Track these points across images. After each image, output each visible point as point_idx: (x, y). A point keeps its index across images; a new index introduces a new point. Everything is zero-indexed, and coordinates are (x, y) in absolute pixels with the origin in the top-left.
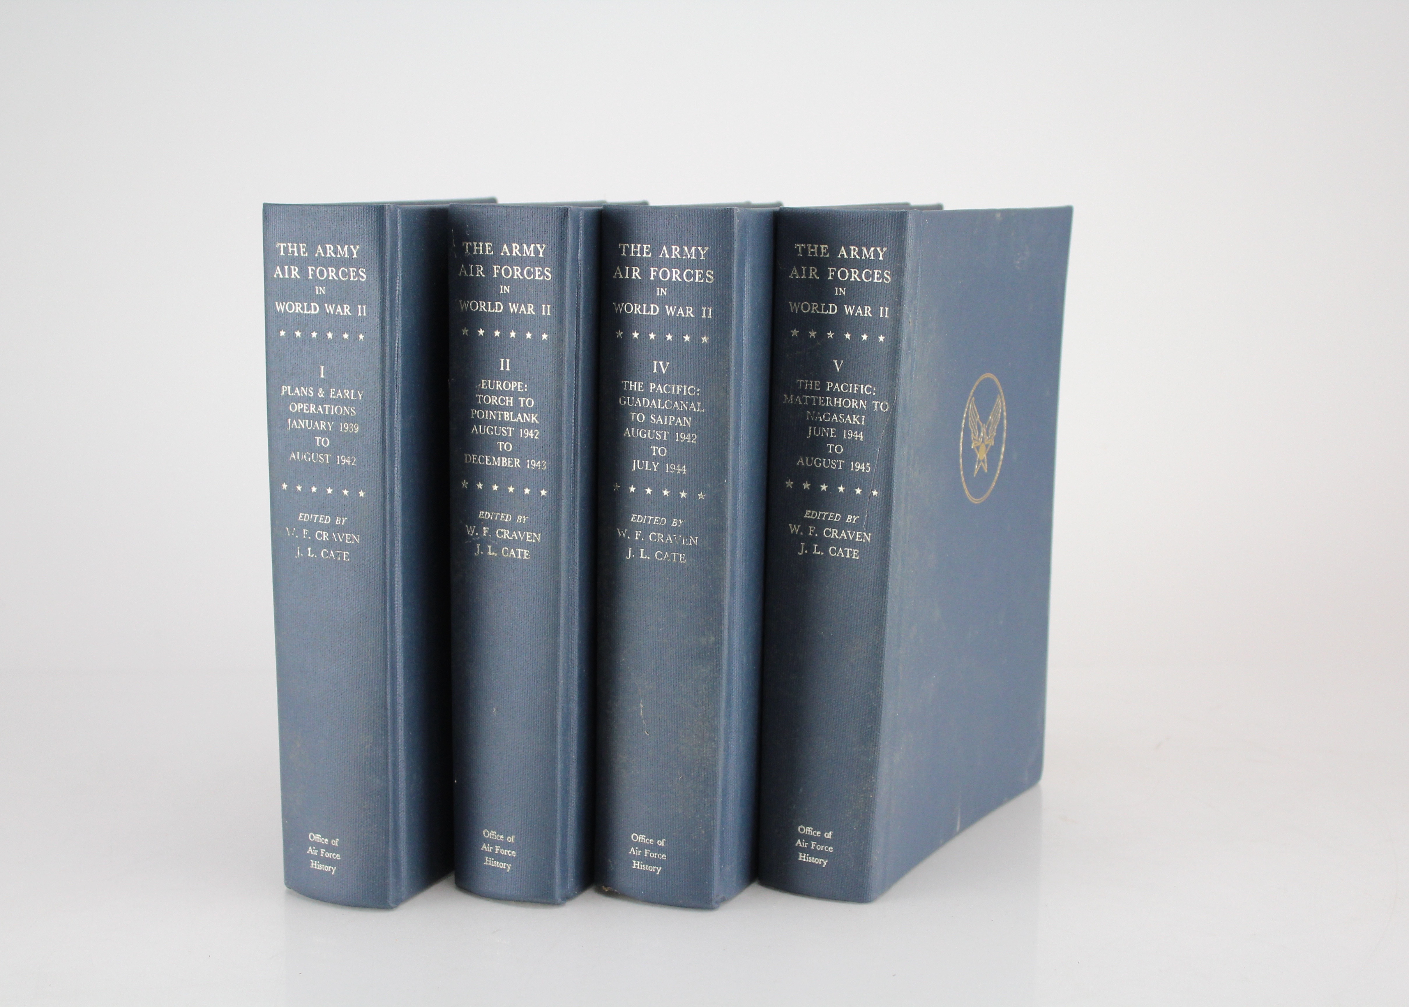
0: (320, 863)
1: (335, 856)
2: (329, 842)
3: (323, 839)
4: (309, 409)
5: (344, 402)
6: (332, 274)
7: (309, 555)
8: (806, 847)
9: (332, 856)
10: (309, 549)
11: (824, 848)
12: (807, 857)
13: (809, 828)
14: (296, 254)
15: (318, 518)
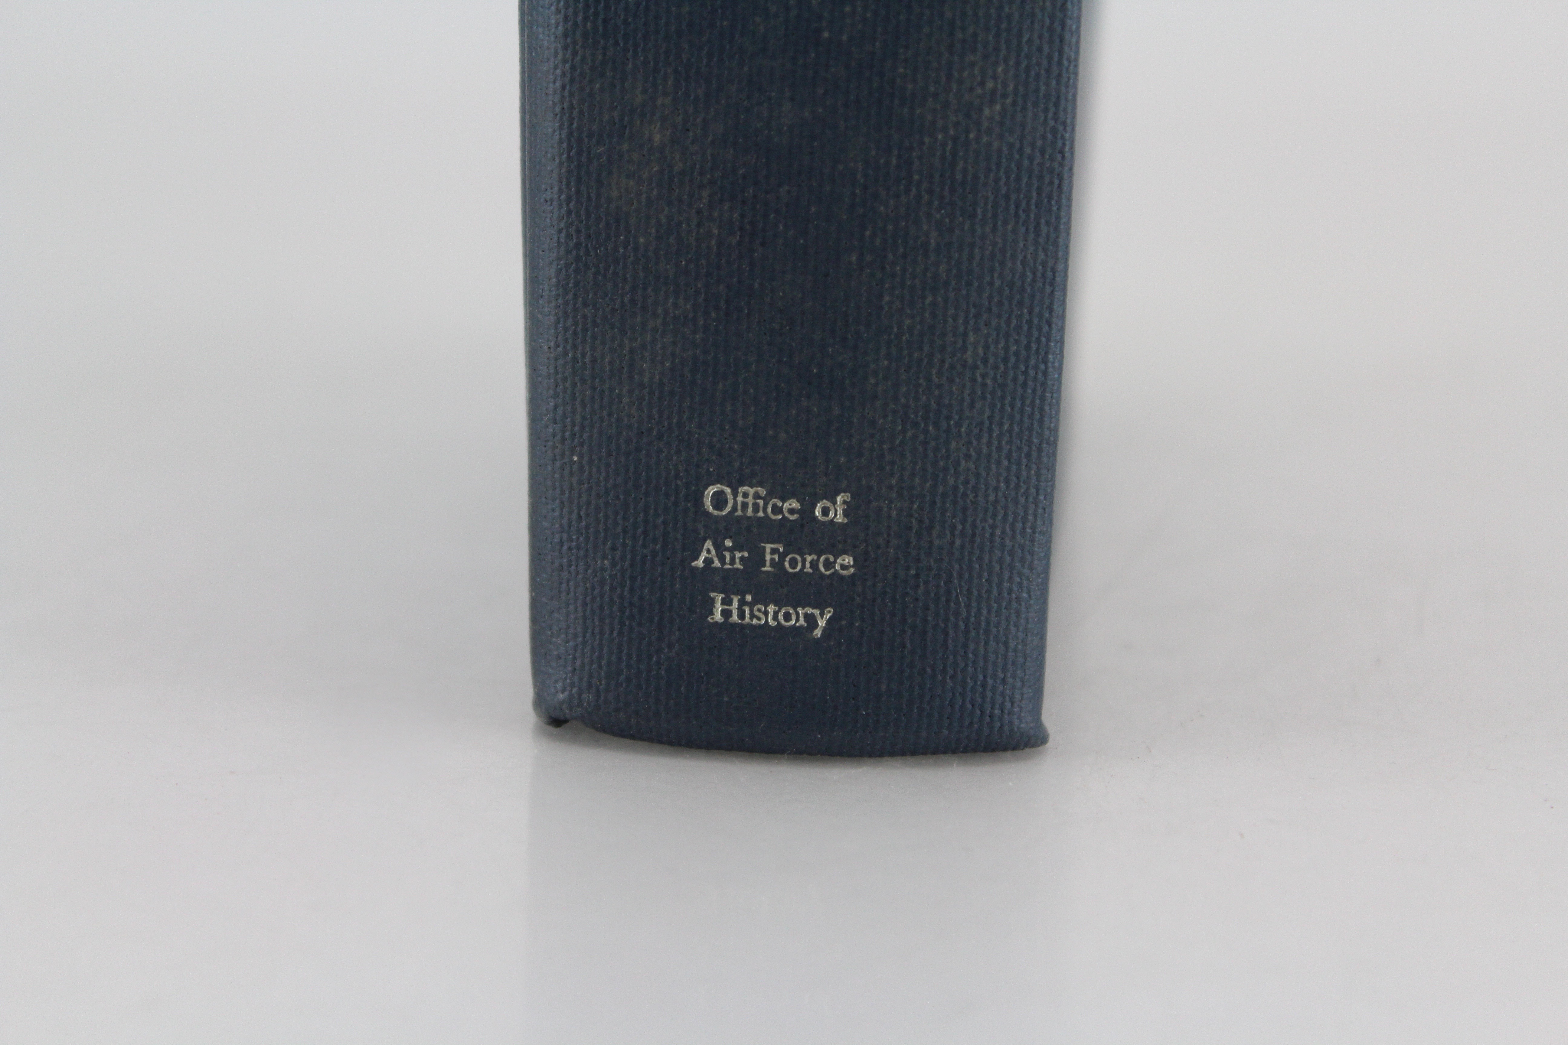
8: (738, 565)
11: (814, 565)
12: (747, 610)
13: (751, 491)
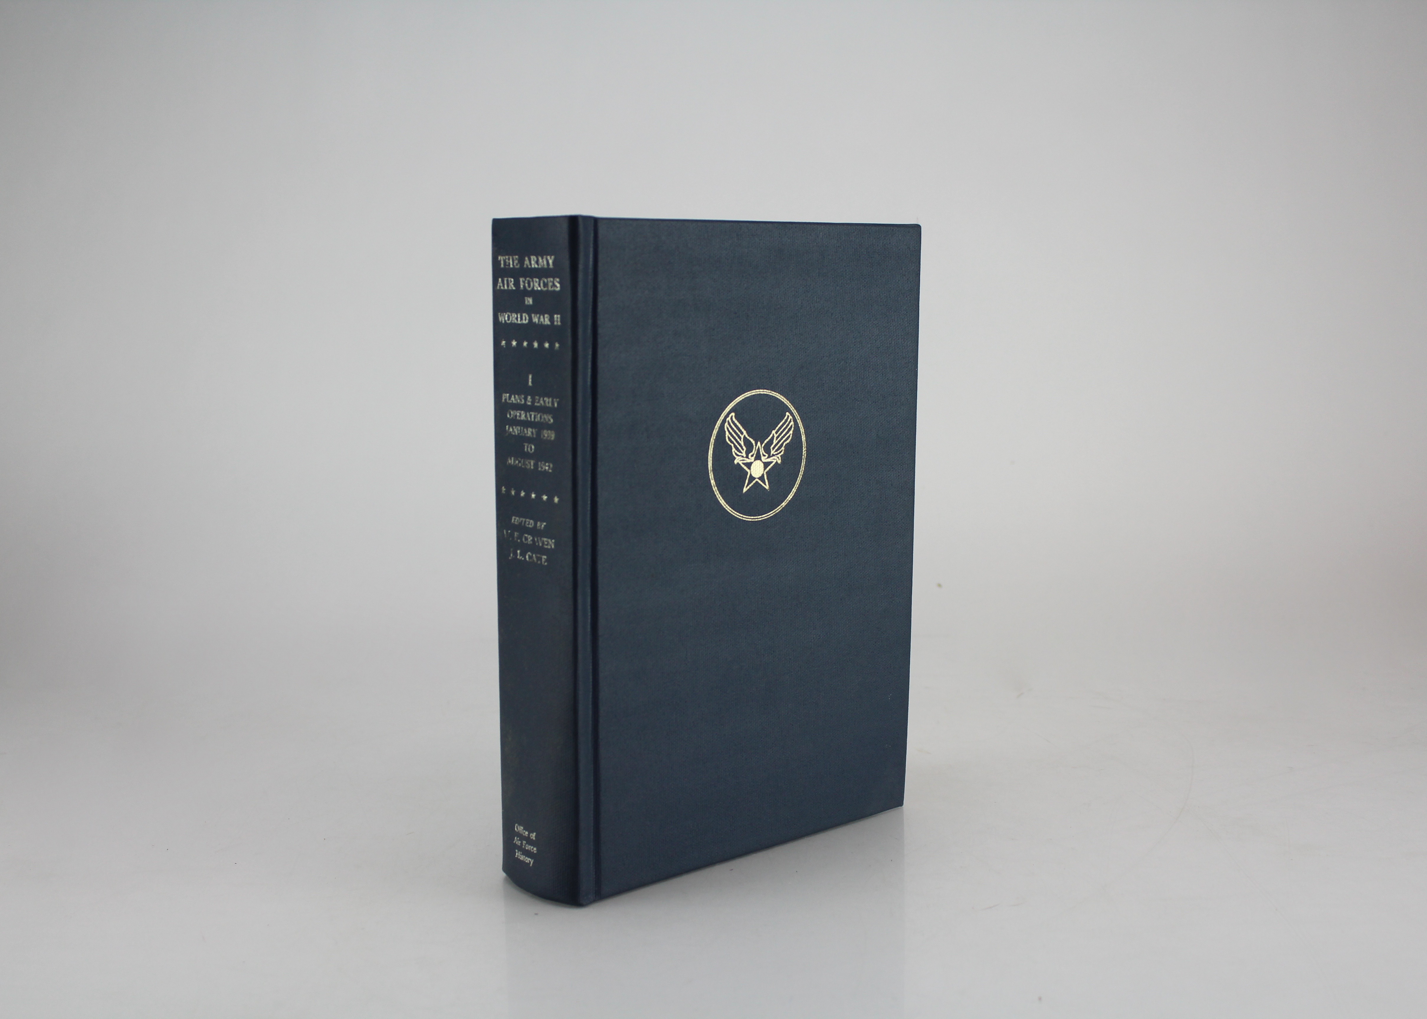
0: (522, 854)
1: (533, 849)
2: (529, 835)
3: (524, 831)
4: (520, 416)
5: (543, 410)
6: (537, 285)
7: (518, 557)
9: (530, 848)
10: (518, 552)
14: (511, 266)
15: (525, 522)
